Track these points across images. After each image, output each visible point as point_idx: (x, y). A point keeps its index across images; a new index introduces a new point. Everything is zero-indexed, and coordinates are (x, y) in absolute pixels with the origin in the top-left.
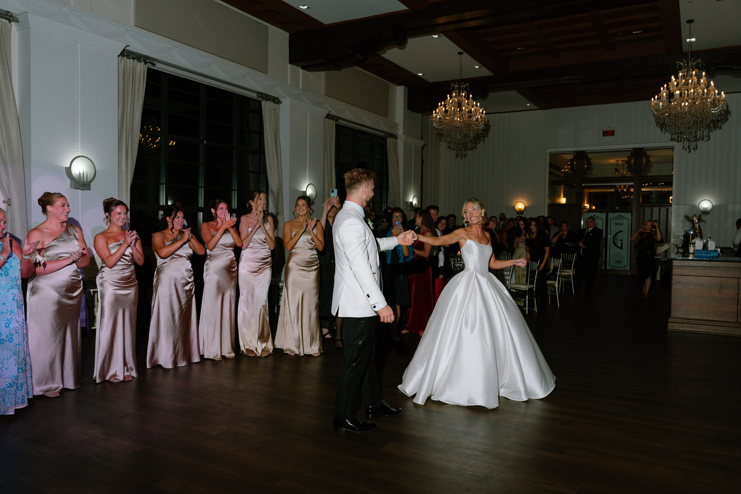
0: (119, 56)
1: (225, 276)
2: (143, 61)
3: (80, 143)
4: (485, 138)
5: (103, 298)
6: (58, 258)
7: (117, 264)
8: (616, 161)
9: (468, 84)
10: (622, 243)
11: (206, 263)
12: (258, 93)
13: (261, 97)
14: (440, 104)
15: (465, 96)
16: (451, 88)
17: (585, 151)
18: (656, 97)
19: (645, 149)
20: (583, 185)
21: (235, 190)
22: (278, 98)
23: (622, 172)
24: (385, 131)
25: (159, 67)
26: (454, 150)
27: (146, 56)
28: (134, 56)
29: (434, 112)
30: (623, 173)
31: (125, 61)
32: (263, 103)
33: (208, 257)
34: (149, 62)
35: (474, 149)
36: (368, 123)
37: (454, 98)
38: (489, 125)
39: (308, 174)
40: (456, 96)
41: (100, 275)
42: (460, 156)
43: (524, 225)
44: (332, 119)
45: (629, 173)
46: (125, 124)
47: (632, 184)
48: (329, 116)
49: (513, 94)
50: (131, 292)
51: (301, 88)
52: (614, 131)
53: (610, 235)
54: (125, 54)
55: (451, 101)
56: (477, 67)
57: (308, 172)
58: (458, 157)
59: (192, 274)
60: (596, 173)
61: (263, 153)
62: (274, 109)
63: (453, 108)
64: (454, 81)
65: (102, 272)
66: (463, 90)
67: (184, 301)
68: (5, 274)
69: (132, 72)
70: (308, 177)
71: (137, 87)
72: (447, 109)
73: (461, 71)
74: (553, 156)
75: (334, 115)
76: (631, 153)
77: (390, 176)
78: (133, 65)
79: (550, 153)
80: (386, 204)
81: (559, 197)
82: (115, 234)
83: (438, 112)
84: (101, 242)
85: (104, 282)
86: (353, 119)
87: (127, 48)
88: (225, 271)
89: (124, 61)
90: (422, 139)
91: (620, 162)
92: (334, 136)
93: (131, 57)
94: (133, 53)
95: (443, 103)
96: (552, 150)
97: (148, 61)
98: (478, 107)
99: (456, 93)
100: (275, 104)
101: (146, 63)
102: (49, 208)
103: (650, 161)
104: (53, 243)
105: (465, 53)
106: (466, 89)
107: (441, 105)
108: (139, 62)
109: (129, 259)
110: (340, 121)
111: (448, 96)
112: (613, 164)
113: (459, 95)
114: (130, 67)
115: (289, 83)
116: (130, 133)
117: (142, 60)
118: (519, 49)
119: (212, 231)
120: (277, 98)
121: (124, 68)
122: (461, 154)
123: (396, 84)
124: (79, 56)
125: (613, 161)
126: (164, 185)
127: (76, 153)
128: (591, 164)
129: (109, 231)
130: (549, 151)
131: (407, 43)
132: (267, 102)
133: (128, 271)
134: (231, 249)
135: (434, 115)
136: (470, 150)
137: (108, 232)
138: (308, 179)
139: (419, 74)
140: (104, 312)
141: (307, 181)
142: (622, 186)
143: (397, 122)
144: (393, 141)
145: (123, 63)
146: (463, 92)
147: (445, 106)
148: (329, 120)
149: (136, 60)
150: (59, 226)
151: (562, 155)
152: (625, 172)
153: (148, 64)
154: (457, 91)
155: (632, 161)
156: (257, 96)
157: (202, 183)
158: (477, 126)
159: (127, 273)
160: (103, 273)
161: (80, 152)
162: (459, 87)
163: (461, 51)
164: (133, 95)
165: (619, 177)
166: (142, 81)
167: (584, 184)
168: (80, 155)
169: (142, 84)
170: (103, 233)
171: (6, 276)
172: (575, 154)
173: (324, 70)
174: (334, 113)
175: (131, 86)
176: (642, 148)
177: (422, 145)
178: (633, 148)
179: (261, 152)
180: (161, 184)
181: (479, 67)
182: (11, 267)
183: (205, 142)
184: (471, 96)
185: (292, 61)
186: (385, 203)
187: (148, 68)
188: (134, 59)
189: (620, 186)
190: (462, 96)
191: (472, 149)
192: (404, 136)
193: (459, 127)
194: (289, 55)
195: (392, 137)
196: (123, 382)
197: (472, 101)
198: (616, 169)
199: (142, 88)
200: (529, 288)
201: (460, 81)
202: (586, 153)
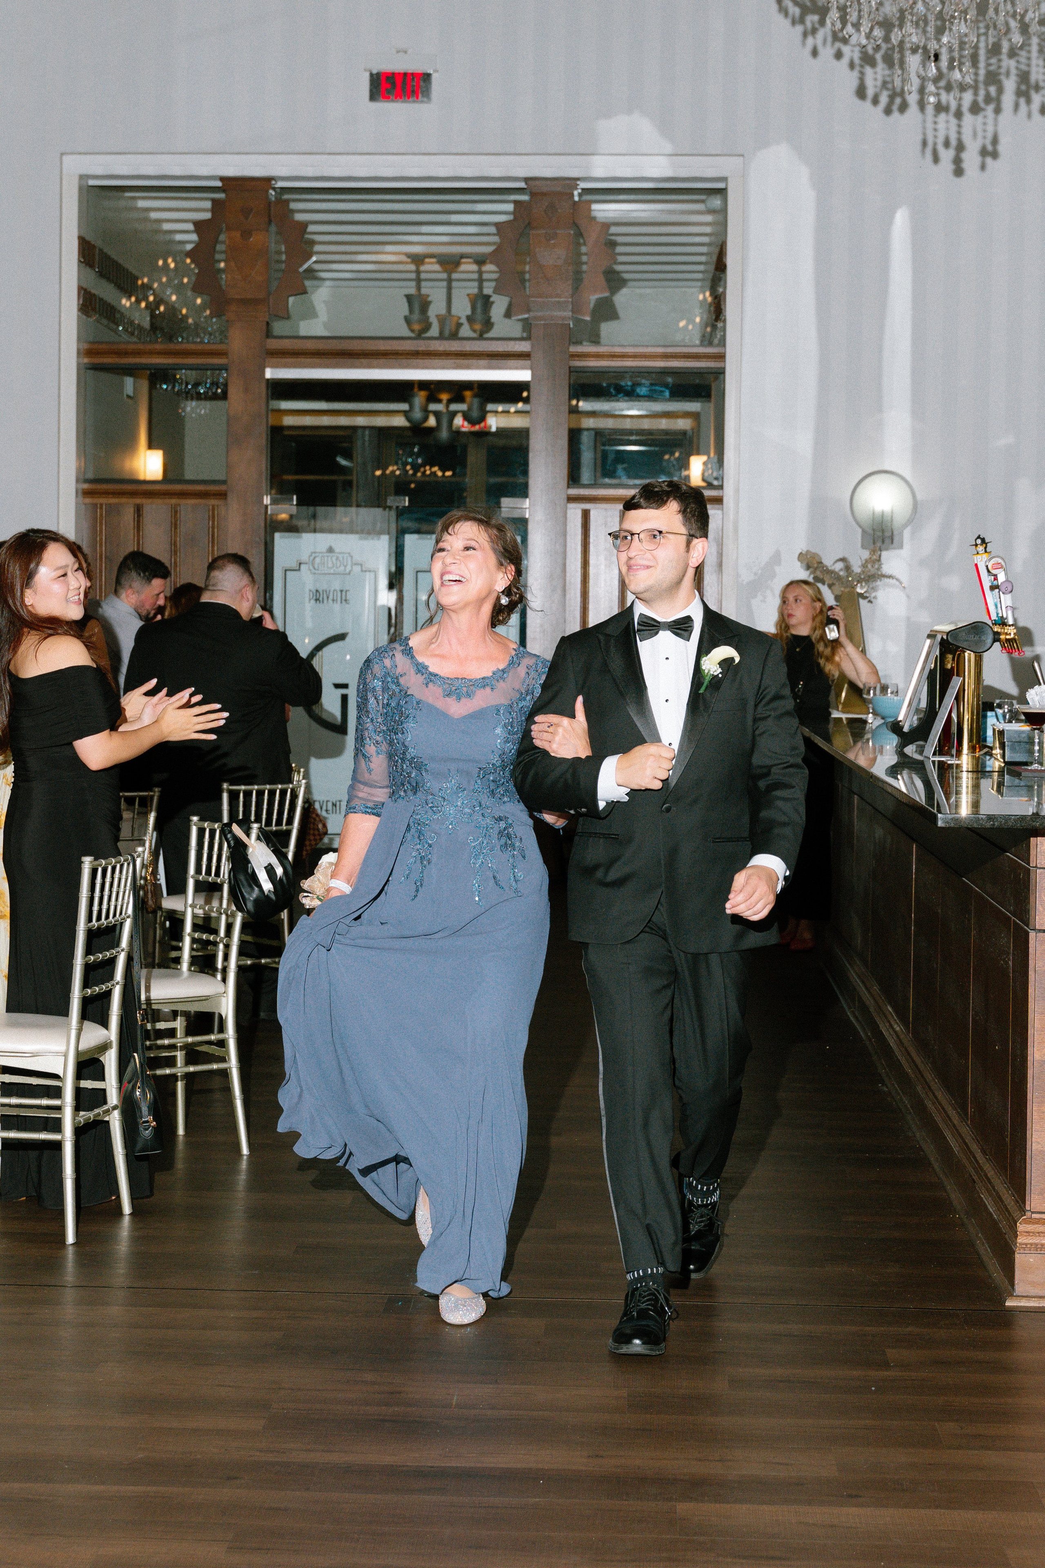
17: (275, 179)
20: (268, 375)
30: (446, 316)
47: (523, 375)
52: (427, 77)
74: (97, 195)
76: (519, 204)
79: (82, 177)
81: (128, 444)
96: (93, 164)
128: (306, 252)
130: (77, 163)
151: (141, 204)
167: (274, 366)
172: (221, 196)
176: (568, 183)
178: (527, 180)
189: (433, 389)
198: (409, 298)
202: (274, 189)
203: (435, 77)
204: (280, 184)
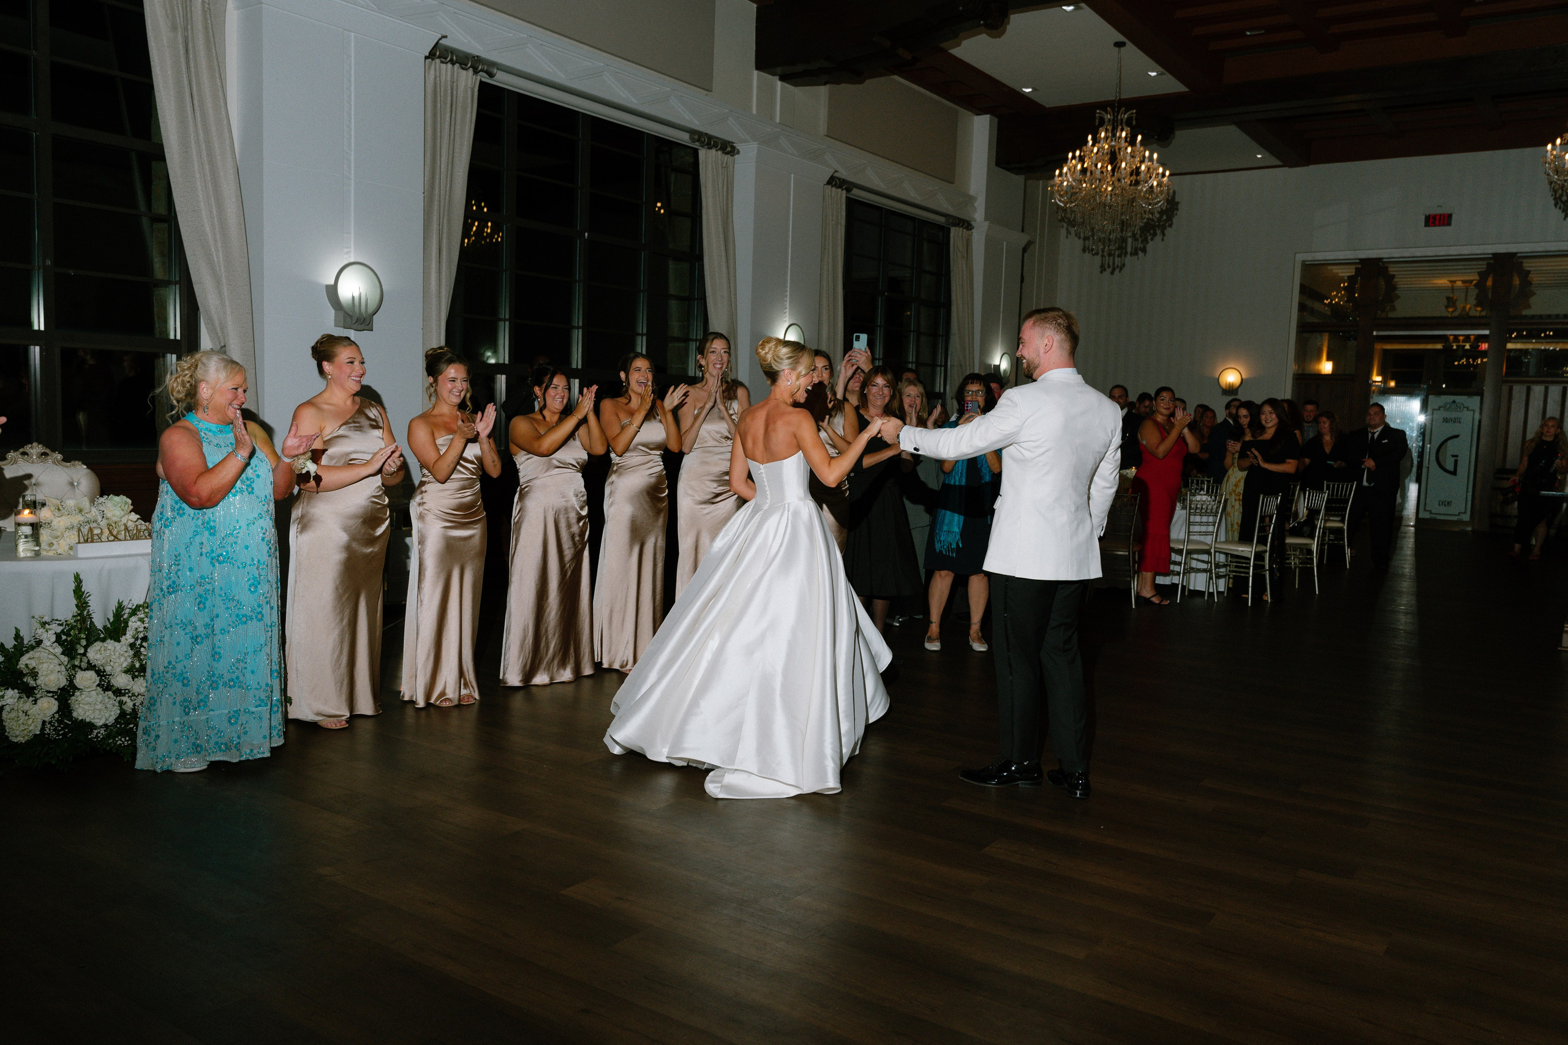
0: (426, 58)
1: (647, 507)
2: (470, 67)
3: (352, 236)
4: (1165, 228)
5: (423, 542)
6: (349, 463)
7: (452, 477)
8: (1451, 281)
9: (1134, 111)
10: (1456, 461)
11: (610, 480)
12: (692, 132)
13: (698, 140)
14: (1070, 155)
15: (1126, 137)
16: (1097, 121)
17: (1382, 259)
18: (1558, 141)
19: (1519, 255)
20: (1375, 333)
21: (642, 335)
22: (733, 143)
23: (1462, 305)
24: (948, 212)
25: (501, 79)
26: (1097, 254)
27: (477, 56)
28: (455, 58)
29: (1057, 172)
30: (1464, 308)
31: (438, 67)
32: (703, 153)
33: (615, 468)
34: (482, 70)
35: (1140, 252)
36: (913, 195)
37: (1102, 142)
38: (1176, 200)
39: (788, 304)
40: (1106, 138)
41: (418, 499)
42: (1109, 267)
43: (1248, 419)
44: (840, 187)
45: (1479, 309)
46: (437, 198)
47: (1487, 332)
48: (834, 181)
49: (1230, 133)
50: (474, 533)
51: (778, 121)
52: (1450, 216)
53: (1430, 444)
54: (438, 53)
55: (1095, 150)
56: (1153, 74)
57: (788, 299)
58: (1105, 270)
59: (584, 502)
60: (1403, 308)
61: (700, 258)
62: (724, 165)
63: (1099, 165)
64: (1103, 106)
65: (422, 492)
66: (1121, 124)
67: (568, 553)
68: (247, 490)
69: (449, 92)
70: (787, 310)
71: (458, 121)
72: (1085, 166)
73: (1120, 83)
74: (1309, 268)
75: (843, 179)
76: (1488, 264)
77: (954, 309)
78: (452, 75)
79: (1303, 262)
80: (943, 368)
81: (1319, 359)
82: (447, 420)
83: (1066, 173)
84: (422, 434)
85: (426, 512)
86: (882, 187)
87: (443, 41)
88: (647, 497)
89: (435, 67)
90: (1023, 231)
91: (1459, 284)
92: (844, 222)
93: (449, 59)
94: (453, 51)
95: (1078, 153)
96: (1309, 257)
97: (480, 68)
98: (1155, 162)
99: (1107, 131)
100: (726, 156)
101: (476, 72)
102: (326, 366)
103: (1530, 284)
104: (341, 432)
105: (1129, 44)
106: (1129, 123)
107: (1074, 157)
108: (463, 69)
109: (473, 468)
110: (856, 193)
111: (1090, 137)
112: (1439, 289)
113: (1114, 135)
114: (446, 80)
115: (754, 112)
116: (446, 217)
117: (469, 65)
118: (1248, 33)
119: (622, 415)
120: (729, 142)
121: (435, 84)
122: (1111, 264)
123: (971, 111)
124: (353, 59)
125: (1443, 282)
126: (507, 323)
127: (346, 256)
128: (1395, 288)
129: (435, 412)
130: (1300, 257)
131: (1009, 24)
132: (710, 151)
133: (469, 492)
134: (658, 453)
135: (1057, 180)
136: (1132, 254)
137: (433, 413)
138: (787, 314)
139: (1024, 90)
140: (425, 570)
141: (787, 319)
142: (1461, 338)
143: (972, 192)
144: (962, 234)
145: (432, 72)
146: (1122, 130)
147: (1082, 159)
148: (834, 189)
149: (457, 65)
150: (349, 402)
151: (1330, 267)
152: (1468, 307)
153: (481, 73)
154: (1110, 128)
155: (1489, 283)
156: (690, 138)
157: (578, 319)
158: (1150, 204)
159: (468, 496)
160: (424, 494)
161: (352, 254)
162: (1114, 119)
163: (1121, 38)
164: (452, 137)
165: (1456, 318)
166: (469, 109)
167: (1377, 330)
168: (352, 260)
169: (468, 116)
170: (425, 417)
171: (249, 493)
172: (1360, 266)
173: (825, 84)
174: (843, 174)
175: (448, 119)
176: (1514, 255)
177: (1023, 243)
178: (1493, 254)
179: (694, 256)
180: (501, 320)
181: (1158, 75)
182: (258, 476)
183: (586, 234)
184: (1139, 138)
185: (763, 63)
186: (941, 366)
187: (481, 82)
188: (453, 64)
189: (1456, 337)
190: (1120, 137)
191: (1135, 253)
192: (987, 223)
193: (1110, 207)
194: (756, 51)
195: (962, 226)
196: (459, 706)
197: (1142, 149)
198: (1448, 299)
199: (468, 124)
200: (1255, 552)
201: (1118, 105)
202: (1384, 263)
203: (1454, 216)
204: (1384, 260)
